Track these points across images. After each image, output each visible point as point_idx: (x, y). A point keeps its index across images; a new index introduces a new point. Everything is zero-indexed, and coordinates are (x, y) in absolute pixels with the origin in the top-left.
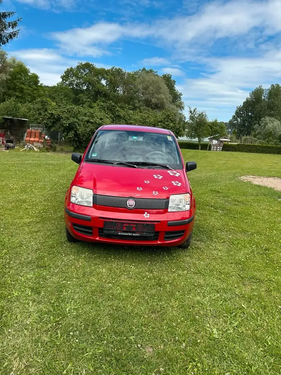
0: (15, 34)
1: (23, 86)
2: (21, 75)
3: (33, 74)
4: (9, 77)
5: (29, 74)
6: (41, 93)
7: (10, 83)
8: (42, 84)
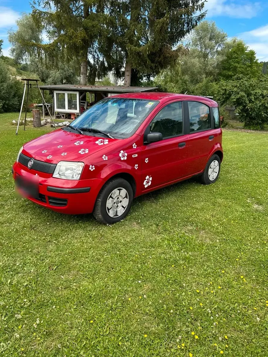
0: (203, 16)
1: (237, 65)
2: (237, 53)
3: (250, 51)
4: (225, 58)
5: (246, 51)
6: (254, 70)
7: (225, 64)
8: (257, 60)
